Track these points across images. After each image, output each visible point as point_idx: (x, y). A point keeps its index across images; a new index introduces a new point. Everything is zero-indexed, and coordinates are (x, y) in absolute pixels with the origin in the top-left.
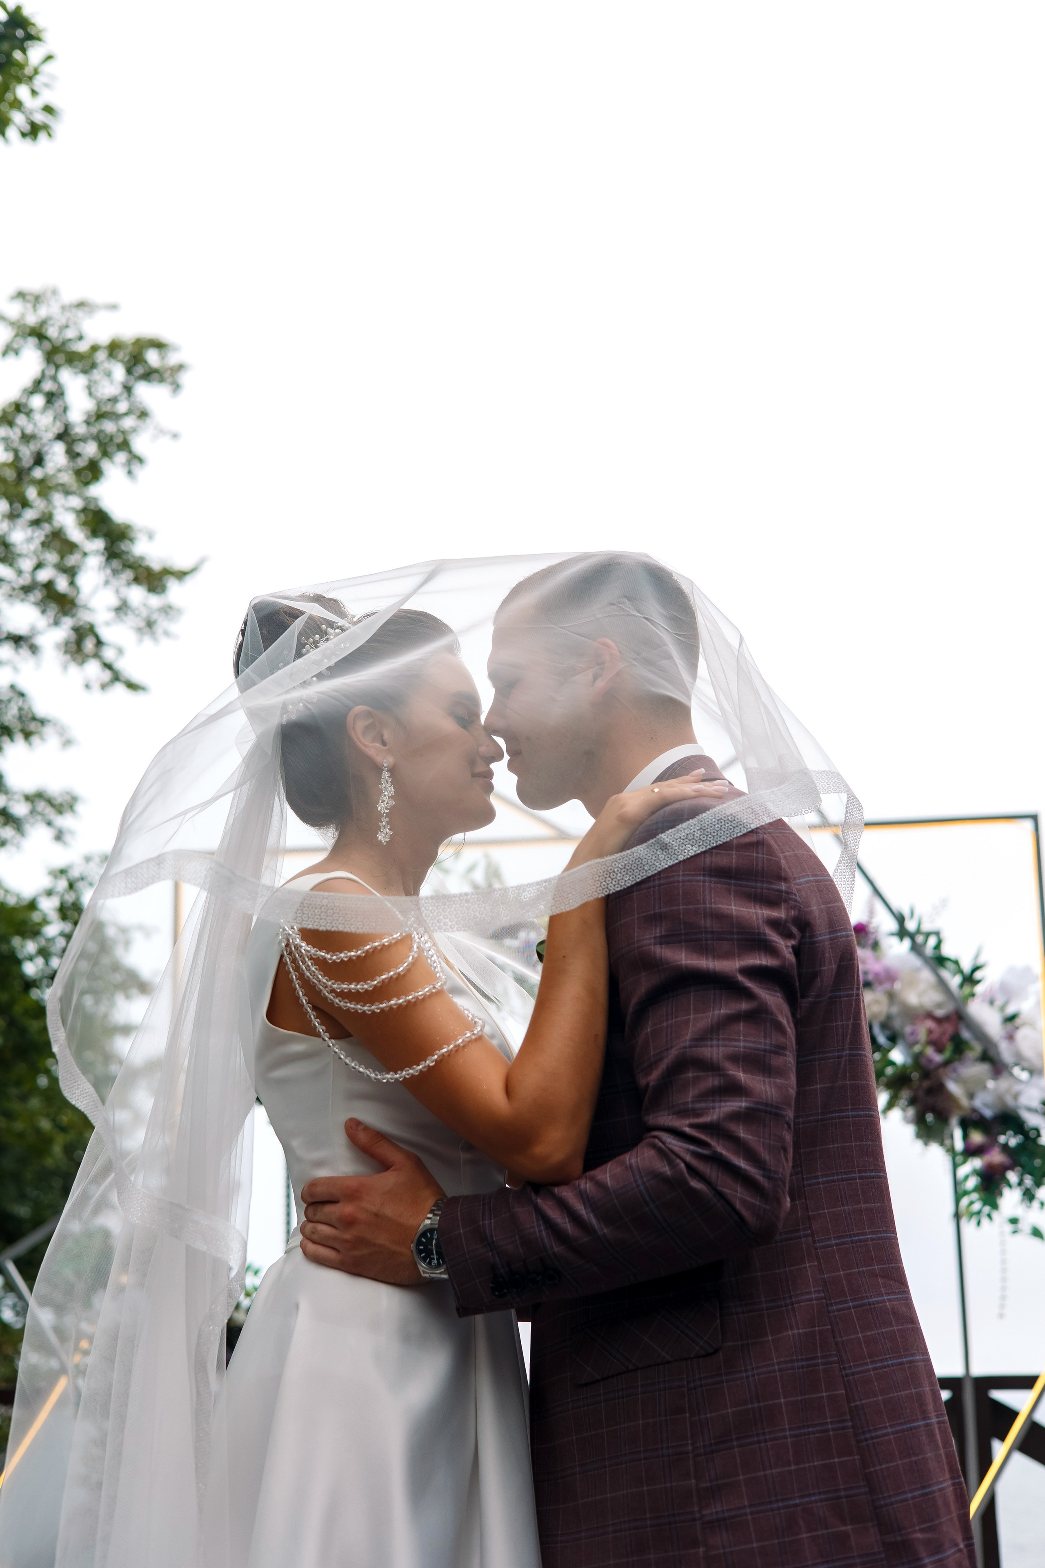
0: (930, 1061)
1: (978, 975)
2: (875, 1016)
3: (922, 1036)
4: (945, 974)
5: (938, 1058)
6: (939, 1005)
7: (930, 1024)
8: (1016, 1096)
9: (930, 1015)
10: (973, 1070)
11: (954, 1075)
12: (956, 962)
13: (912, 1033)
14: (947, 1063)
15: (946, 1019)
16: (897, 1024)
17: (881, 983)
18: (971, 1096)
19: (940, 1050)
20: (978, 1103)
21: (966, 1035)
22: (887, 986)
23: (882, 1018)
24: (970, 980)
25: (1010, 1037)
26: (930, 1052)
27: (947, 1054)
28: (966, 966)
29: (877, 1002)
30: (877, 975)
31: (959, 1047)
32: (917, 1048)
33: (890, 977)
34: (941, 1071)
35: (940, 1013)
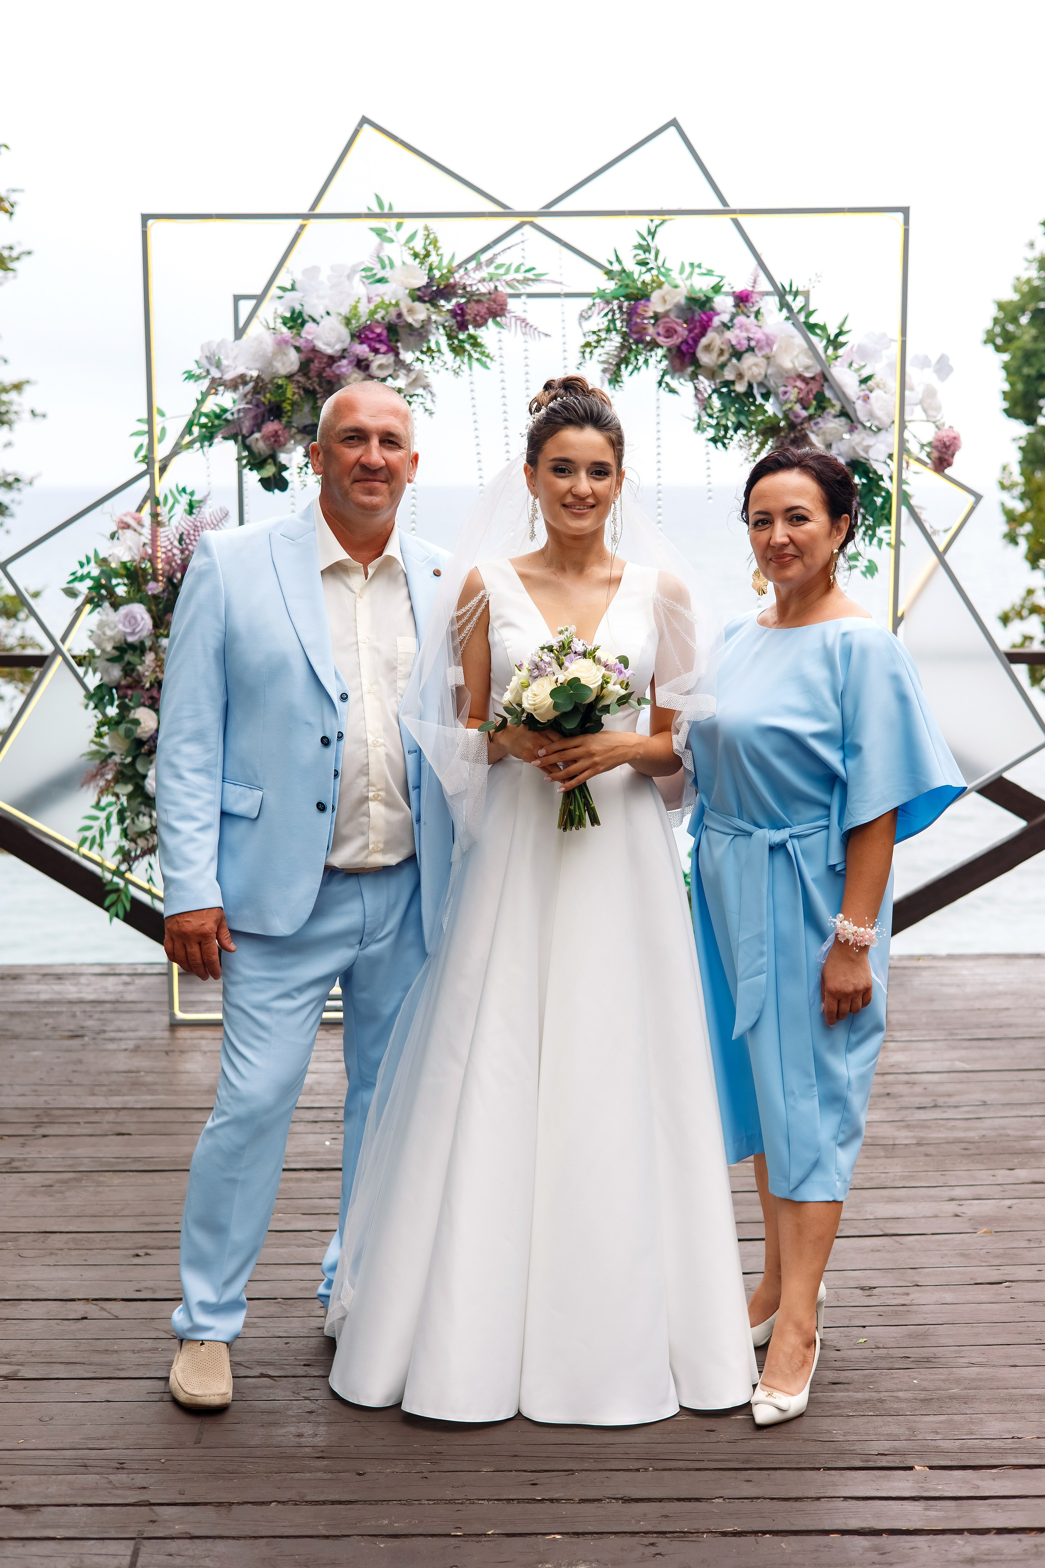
0: (797, 416)
1: (842, 339)
2: (753, 376)
3: (793, 395)
4: (814, 339)
5: (804, 413)
6: (807, 368)
7: (799, 383)
8: (867, 449)
9: (800, 377)
10: (831, 424)
11: (815, 429)
12: (823, 328)
13: (785, 393)
14: (810, 418)
15: (813, 378)
16: (771, 383)
17: (761, 348)
18: (829, 446)
19: (805, 408)
20: (833, 453)
21: (828, 394)
22: (766, 351)
23: (760, 379)
24: (835, 343)
25: (866, 399)
26: (797, 407)
27: (812, 411)
28: (832, 331)
29: (756, 365)
30: (758, 342)
31: (822, 403)
32: (788, 406)
33: (769, 343)
34: (806, 425)
35: (808, 375)
